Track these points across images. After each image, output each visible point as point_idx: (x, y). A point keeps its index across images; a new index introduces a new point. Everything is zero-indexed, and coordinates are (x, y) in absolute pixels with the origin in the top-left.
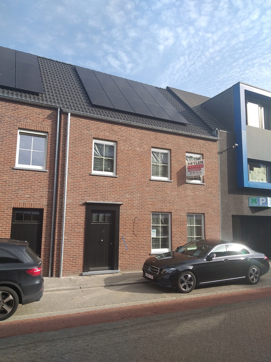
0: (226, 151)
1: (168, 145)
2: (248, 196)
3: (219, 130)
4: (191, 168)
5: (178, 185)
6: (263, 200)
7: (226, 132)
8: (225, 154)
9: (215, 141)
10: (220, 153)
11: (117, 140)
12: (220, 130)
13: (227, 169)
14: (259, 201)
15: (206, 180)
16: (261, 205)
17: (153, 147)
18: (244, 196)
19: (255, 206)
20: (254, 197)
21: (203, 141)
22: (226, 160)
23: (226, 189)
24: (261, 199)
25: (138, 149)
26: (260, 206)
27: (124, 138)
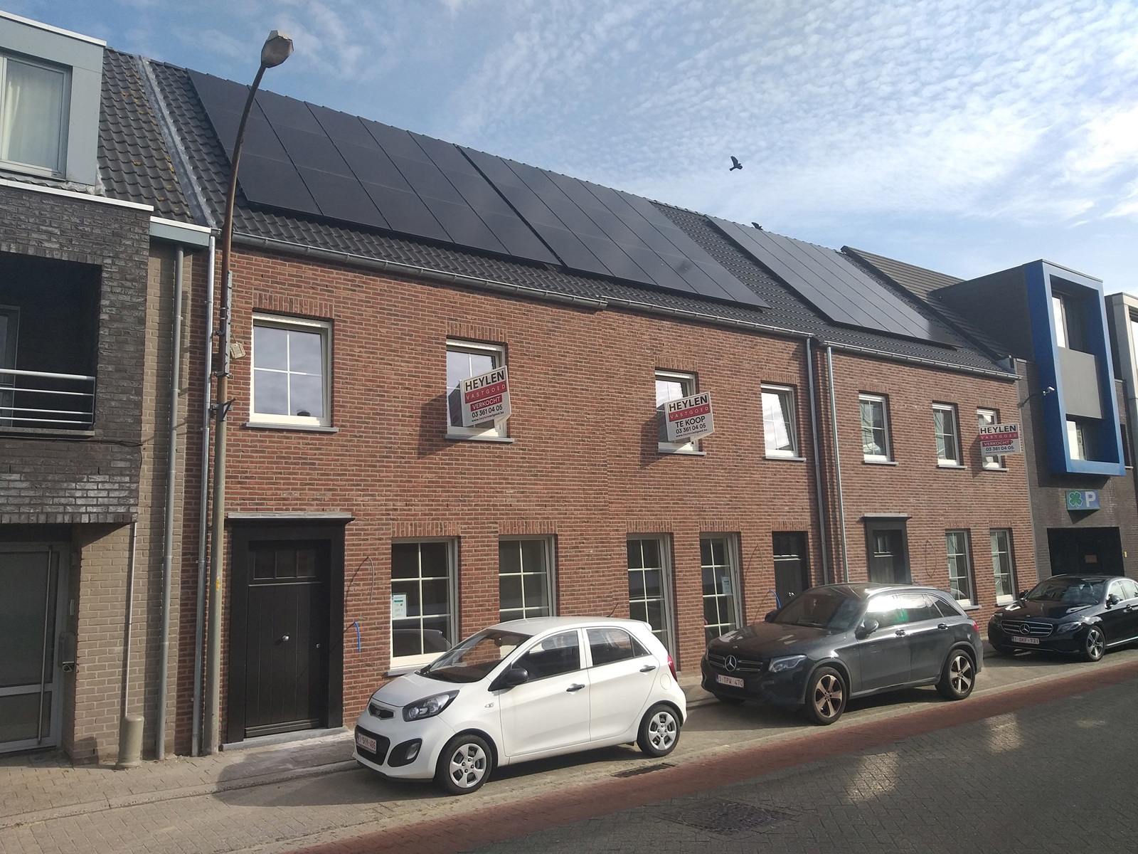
0: (1028, 401)
1: (953, 395)
2: (1065, 489)
3: (1016, 358)
4: (987, 440)
5: (973, 473)
6: (1090, 496)
7: (1025, 361)
8: (1027, 405)
9: (1011, 381)
10: (1021, 405)
11: (888, 392)
12: (1018, 360)
13: (1032, 437)
14: (1084, 499)
15: (1008, 462)
16: (1088, 506)
17: (934, 402)
18: (1060, 489)
19: (1078, 508)
20: (1076, 491)
21: (996, 383)
22: (1030, 420)
23: (1035, 477)
24: (1087, 494)
25: (916, 406)
26: (1085, 509)
27: (896, 387)
